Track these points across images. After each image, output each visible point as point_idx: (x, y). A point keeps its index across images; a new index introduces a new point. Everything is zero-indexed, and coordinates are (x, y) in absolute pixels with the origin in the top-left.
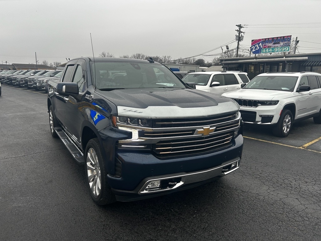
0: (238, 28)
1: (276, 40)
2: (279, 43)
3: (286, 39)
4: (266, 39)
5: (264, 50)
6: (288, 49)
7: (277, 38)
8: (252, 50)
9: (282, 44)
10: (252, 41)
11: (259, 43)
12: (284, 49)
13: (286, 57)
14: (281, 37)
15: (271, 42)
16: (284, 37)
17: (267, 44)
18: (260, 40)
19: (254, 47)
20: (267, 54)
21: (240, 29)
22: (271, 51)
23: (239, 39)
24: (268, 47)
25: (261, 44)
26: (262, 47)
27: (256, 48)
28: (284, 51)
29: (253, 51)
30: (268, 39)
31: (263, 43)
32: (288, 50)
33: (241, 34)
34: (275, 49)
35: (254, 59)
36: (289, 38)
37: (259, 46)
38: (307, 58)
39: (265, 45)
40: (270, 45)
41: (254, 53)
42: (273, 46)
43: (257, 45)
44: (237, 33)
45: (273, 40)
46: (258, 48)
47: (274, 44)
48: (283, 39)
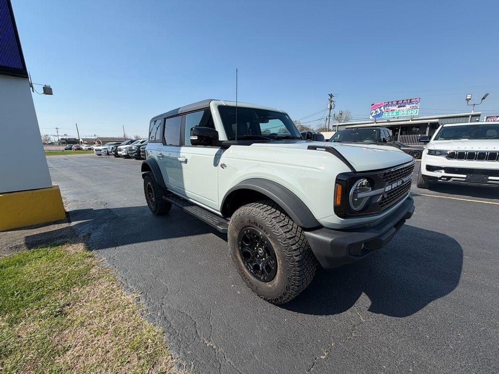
0: (330, 98)
1: (401, 104)
2: (403, 106)
3: (414, 102)
4: (389, 103)
5: (387, 114)
6: (416, 111)
7: (403, 101)
9: (408, 107)
10: (372, 105)
11: (381, 107)
12: (411, 113)
13: (412, 120)
14: (407, 100)
15: (395, 106)
16: (411, 100)
17: (390, 108)
18: (381, 104)
19: (374, 111)
21: (331, 98)
22: (395, 114)
23: (331, 108)
24: (392, 110)
25: (382, 108)
26: (383, 111)
27: (376, 112)
28: (411, 114)
29: (373, 115)
30: (392, 102)
31: (385, 107)
32: (416, 113)
34: (400, 113)
35: (373, 123)
36: (417, 101)
37: (380, 110)
38: (438, 120)
39: (387, 109)
40: (395, 108)
41: (374, 117)
42: (398, 109)
43: (379, 109)
44: (329, 101)
45: (397, 104)
46: (380, 112)
47: (399, 107)
48: (410, 102)
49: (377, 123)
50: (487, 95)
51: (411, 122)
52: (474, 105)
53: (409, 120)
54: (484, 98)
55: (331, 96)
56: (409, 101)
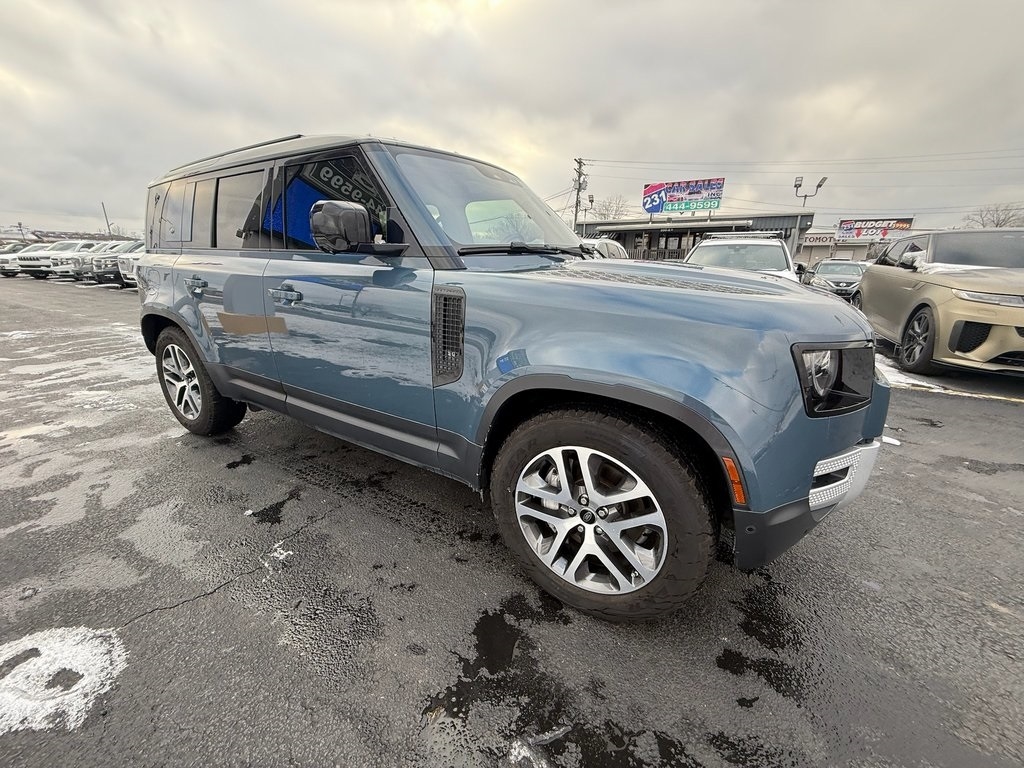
0: (577, 166)
1: (693, 187)
2: (699, 192)
3: (714, 185)
4: (673, 184)
5: (670, 205)
6: (717, 204)
7: (697, 182)
8: (644, 204)
9: (705, 194)
10: (646, 186)
11: (660, 192)
12: (709, 205)
13: (711, 220)
14: (704, 181)
15: (684, 191)
16: (709, 181)
17: (675, 193)
18: (661, 185)
19: (649, 199)
20: (675, 214)
21: (580, 166)
22: (683, 207)
23: (580, 188)
24: (678, 200)
25: (663, 194)
26: (665, 200)
27: (653, 200)
28: (710, 207)
29: (648, 206)
30: (679, 183)
31: (667, 191)
32: (718, 207)
33: (582, 179)
34: (691, 205)
35: (648, 223)
36: (719, 184)
37: (659, 198)
38: (751, 222)
39: (671, 196)
40: (684, 195)
41: (648, 210)
42: (688, 197)
43: (656, 196)
44: (576, 175)
45: (688, 187)
46: (658, 201)
47: (690, 194)
48: (709, 185)
49: (653, 222)
50: (824, 179)
51: (709, 223)
52: (806, 196)
53: (706, 220)
54: (819, 186)
55: (580, 163)
56: (706, 183)
